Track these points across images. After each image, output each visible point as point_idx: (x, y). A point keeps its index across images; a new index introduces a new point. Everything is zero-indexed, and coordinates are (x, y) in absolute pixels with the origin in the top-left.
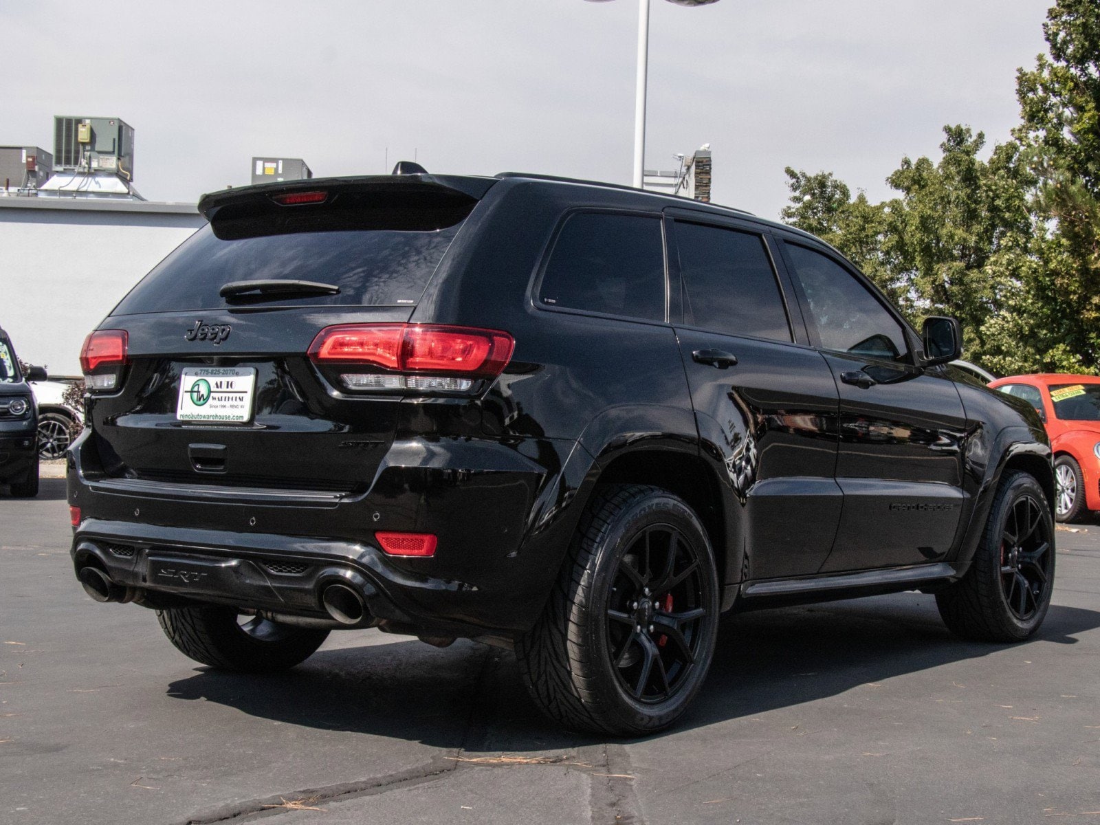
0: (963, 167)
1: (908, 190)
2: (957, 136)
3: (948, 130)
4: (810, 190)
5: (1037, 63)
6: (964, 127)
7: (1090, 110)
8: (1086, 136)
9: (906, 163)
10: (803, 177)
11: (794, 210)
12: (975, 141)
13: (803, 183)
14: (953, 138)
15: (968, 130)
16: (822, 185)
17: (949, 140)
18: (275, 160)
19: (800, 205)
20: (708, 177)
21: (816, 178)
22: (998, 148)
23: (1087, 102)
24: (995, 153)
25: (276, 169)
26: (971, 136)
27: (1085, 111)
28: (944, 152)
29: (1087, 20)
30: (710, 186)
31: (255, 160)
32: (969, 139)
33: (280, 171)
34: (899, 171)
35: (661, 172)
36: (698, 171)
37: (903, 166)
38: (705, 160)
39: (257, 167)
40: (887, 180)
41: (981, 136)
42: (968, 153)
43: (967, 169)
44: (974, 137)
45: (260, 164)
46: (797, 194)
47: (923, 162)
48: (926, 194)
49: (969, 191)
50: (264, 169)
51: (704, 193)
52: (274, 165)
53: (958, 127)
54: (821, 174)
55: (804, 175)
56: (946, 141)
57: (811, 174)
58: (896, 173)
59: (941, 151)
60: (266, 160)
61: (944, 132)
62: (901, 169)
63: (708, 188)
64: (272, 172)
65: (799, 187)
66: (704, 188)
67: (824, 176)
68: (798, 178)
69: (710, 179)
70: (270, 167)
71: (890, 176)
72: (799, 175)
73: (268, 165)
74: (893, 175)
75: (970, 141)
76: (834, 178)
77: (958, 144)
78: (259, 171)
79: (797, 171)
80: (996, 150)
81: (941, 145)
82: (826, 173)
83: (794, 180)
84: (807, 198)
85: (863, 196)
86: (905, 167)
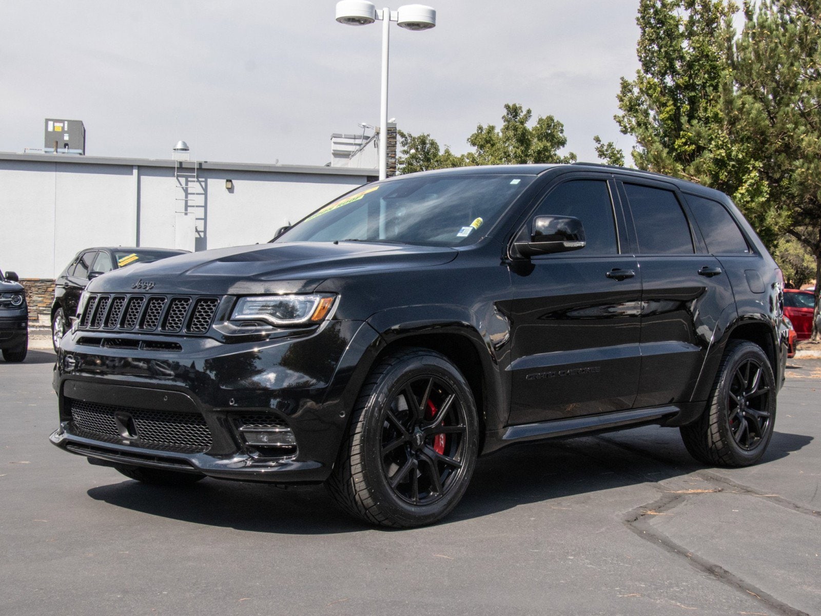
0: (519, 132)
1: (482, 147)
2: (514, 111)
3: (507, 107)
4: (414, 146)
5: (637, 75)
6: (518, 106)
7: (670, 106)
8: (667, 122)
9: (480, 129)
10: (409, 137)
11: (404, 159)
12: (525, 115)
13: (409, 141)
14: (510, 112)
15: (520, 108)
16: (423, 142)
17: (508, 114)
18: (62, 121)
19: (407, 156)
20: (395, 140)
21: (419, 138)
22: (541, 120)
23: (668, 100)
24: (539, 123)
25: (63, 128)
26: (522, 112)
27: (667, 106)
28: (504, 122)
29: (668, 49)
30: (396, 147)
31: (47, 121)
32: (521, 114)
33: (66, 129)
34: (475, 134)
35: (345, 135)
36: (389, 136)
37: (478, 131)
38: (392, 129)
39: (49, 126)
40: (468, 140)
41: (529, 112)
42: (522, 123)
43: (522, 134)
44: (525, 112)
45: (51, 124)
46: (406, 148)
47: (491, 129)
48: (496, 150)
49: (523, 148)
50: (54, 127)
51: (392, 151)
52: (61, 125)
53: (514, 105)
54: (422, 135)
55: (410, 136)
56: (506, 115)
57: (416, 135)
58: (473, 136)
59: (502, 121)
60: (55, 121)
61: (505, 109)
62: (477, 132)
63: (395, 148)
64: (60, 130)
65: (407, 144)
66: (392, 148)
67: (424, 136)
68: (406, 138)
69: (396, 142)
70: (59, 126)
71: (469, 137)
72: (407, 136)
73: (57, 125)
74: (471, 137)
75: (522, 115)
76: (431, 138)
77: (513, 117)
78: (50, 129)
79: (406, 133)
80: (539, 121)
81: (503, 118)
82: (426, 134)
83: (404, 139)
84: (413, 151)
85: (448, 150)
86: (480, 131)
